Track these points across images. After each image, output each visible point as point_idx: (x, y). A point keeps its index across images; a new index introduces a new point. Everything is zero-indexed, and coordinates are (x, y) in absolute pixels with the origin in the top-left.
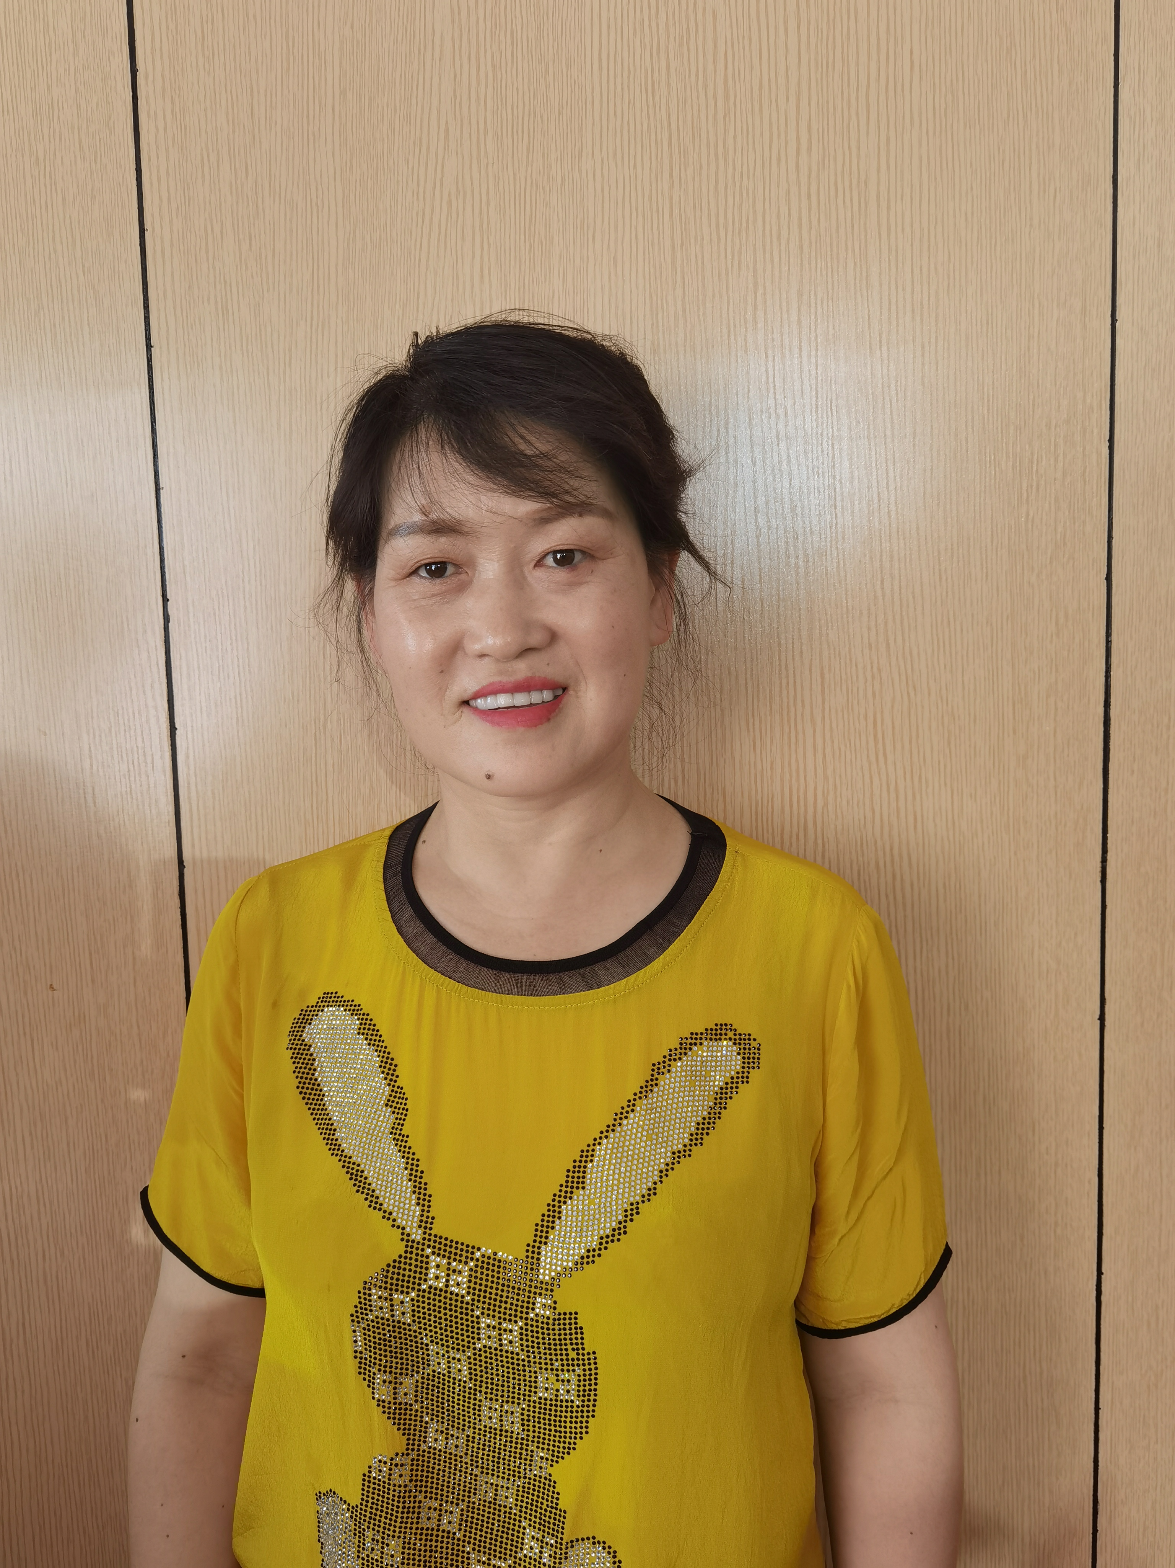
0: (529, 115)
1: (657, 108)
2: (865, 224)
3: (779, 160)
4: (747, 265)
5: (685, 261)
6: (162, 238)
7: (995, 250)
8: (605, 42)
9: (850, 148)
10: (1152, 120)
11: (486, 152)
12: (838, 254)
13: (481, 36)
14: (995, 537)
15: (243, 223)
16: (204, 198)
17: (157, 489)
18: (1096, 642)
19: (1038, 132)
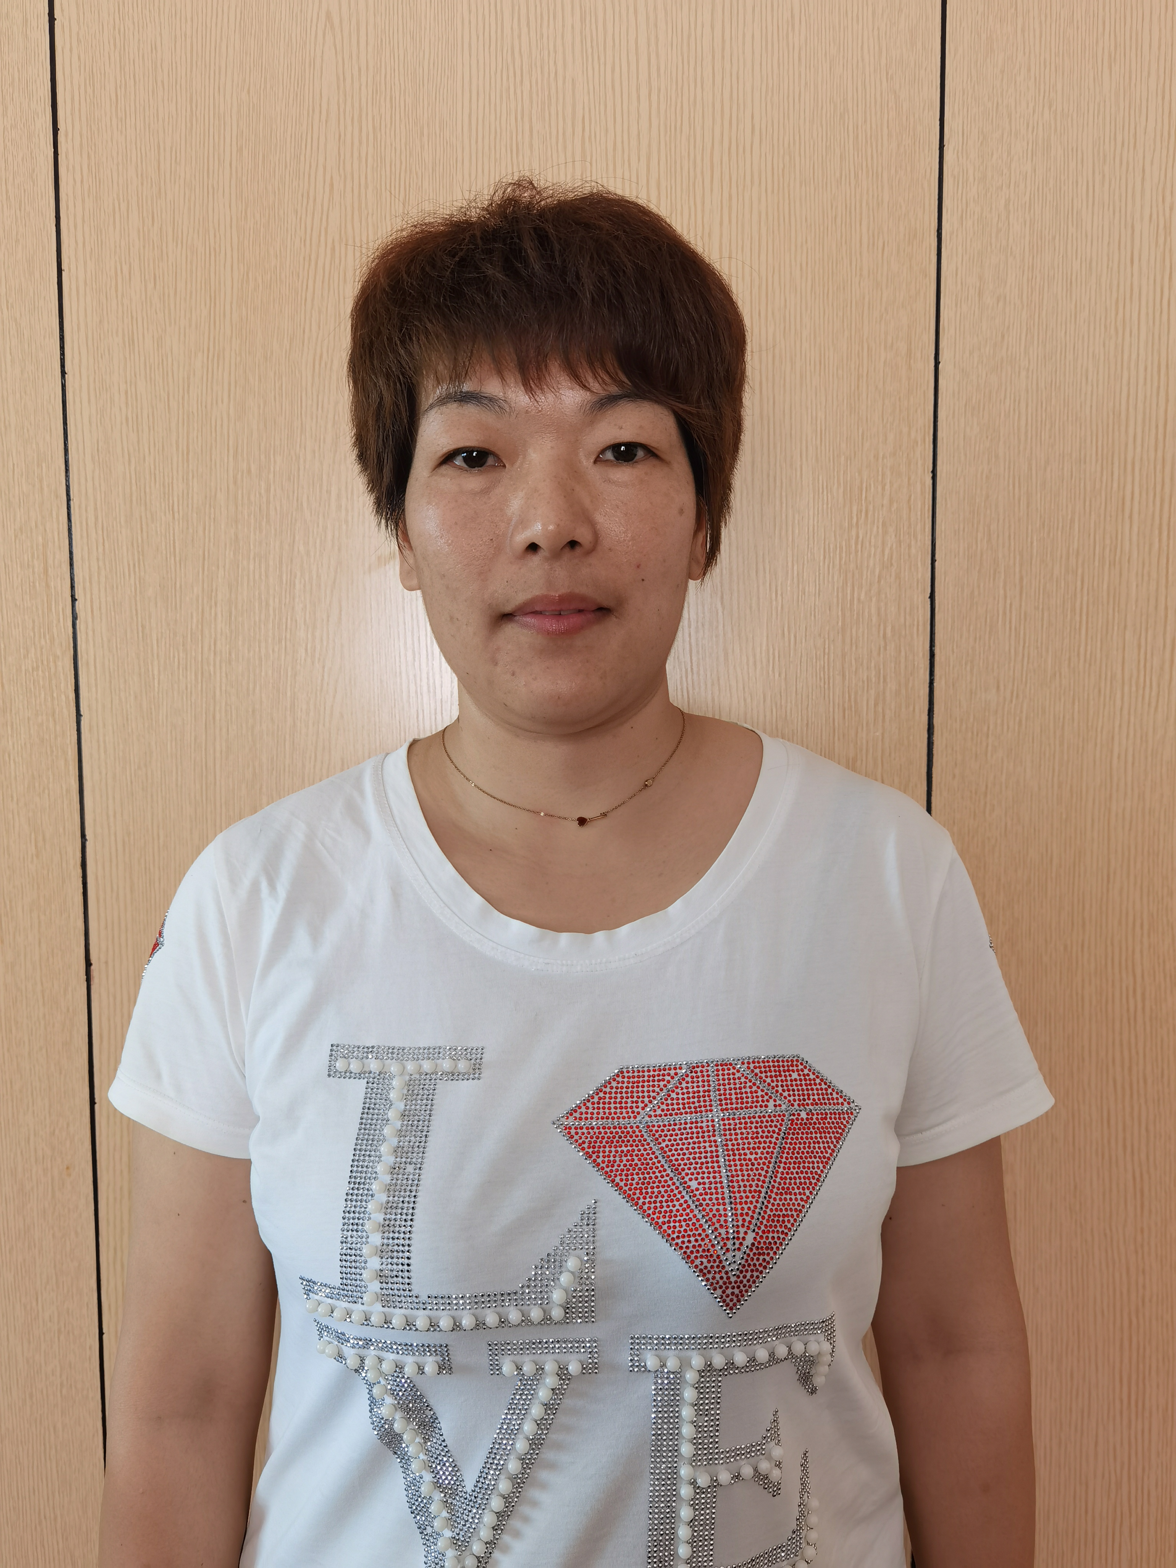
0: (406, 171)
6: (77, 278)
7: (828, 298)
8: (474, 107)
10: (975, 179)
13: (364, 100)
14: (827, 556)
15: (149, 265)
16: (115, 242)
17: (69, 500)
18: (921, 655)
19: (868, 190)
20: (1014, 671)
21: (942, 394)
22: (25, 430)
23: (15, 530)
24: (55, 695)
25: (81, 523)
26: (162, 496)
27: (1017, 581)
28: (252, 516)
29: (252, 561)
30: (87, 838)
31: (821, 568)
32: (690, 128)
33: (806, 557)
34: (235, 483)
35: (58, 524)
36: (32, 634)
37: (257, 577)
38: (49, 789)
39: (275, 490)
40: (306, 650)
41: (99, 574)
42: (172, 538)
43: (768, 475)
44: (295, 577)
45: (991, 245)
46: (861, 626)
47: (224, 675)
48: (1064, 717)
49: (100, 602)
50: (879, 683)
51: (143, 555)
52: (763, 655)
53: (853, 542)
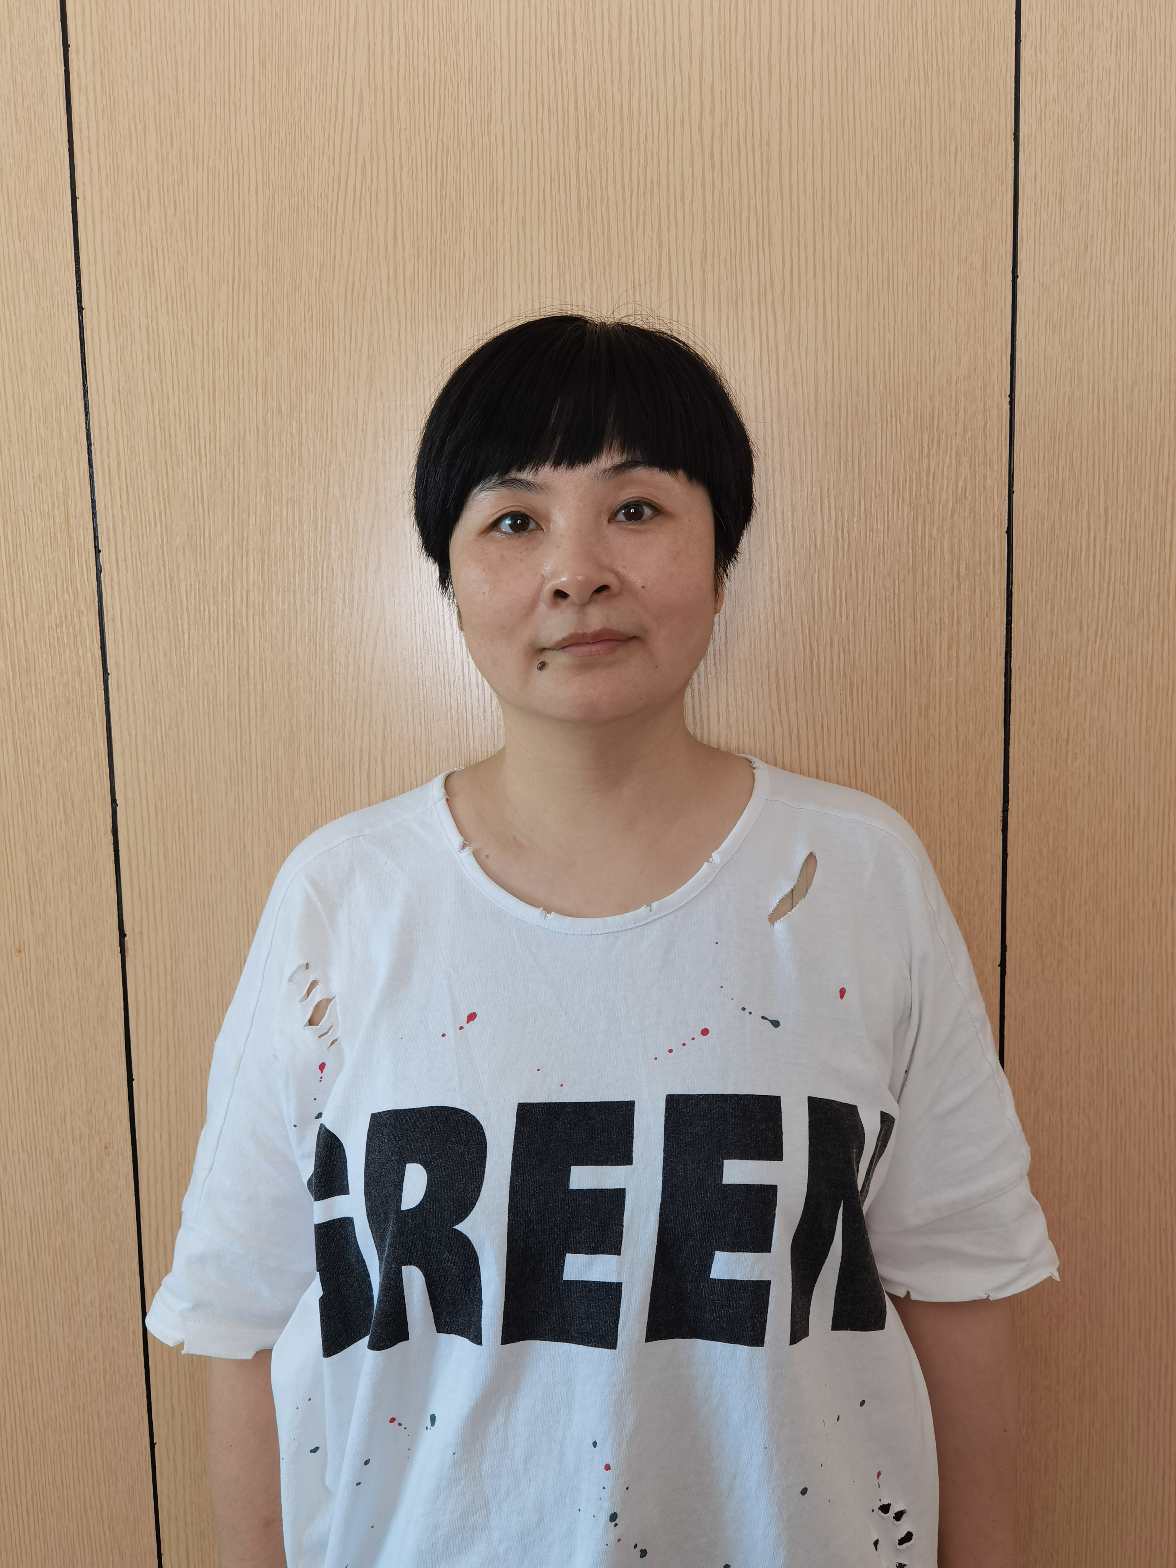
0: (440, 82)
1: (564, 73)
2: (768, 184)
3: (683, 122)
4: (652, 226)
5: (591, 223)
6: (92, 206)
7: (896, 209)
8: (513, 9)
9: (752, 109)
10: (1054, 77)
11: (399, 118)
12: (741, 214)
14: (896, 490)
15: (168, 190)
16: (132, 166)
17: (89, 445)
18: (997, 595)
19: (939, 90)
20: (1098, 610)
21: (1021, 310)
22: (42, 371)
23: (33, 478)
24: (80, 653)
25: (103, 469)
26: (188, 438)
27: (1102, 512)
28: (284, 458)
29: (284, 507)
30: (117, 802)
31: (890, 503)
32: (746, 28)
33: (873, 492)
34: (265, 423)
35: (79, 470)
36: (54, 589)
37: (290, 523)
38: (76, 752)
39: (308, 431)
40: (344, 600)
41: (123, 522)
42: (199, 484)
43: (833, 405)
44: (331, 523)
45: (1072, 147)
46: (933, 564)
47: (257, 628)
48: (1152, 658)
49: (125, 553)
50: (952, 625)
51: (169, 503)
52: (830, 596)
53: (924, 474)
